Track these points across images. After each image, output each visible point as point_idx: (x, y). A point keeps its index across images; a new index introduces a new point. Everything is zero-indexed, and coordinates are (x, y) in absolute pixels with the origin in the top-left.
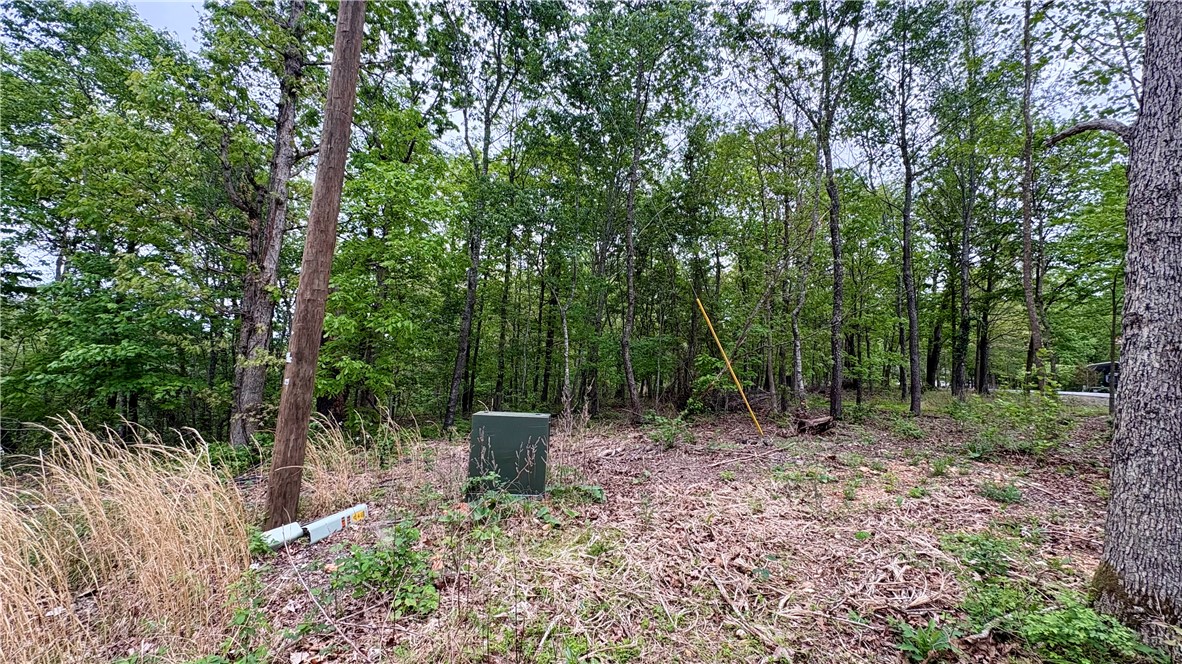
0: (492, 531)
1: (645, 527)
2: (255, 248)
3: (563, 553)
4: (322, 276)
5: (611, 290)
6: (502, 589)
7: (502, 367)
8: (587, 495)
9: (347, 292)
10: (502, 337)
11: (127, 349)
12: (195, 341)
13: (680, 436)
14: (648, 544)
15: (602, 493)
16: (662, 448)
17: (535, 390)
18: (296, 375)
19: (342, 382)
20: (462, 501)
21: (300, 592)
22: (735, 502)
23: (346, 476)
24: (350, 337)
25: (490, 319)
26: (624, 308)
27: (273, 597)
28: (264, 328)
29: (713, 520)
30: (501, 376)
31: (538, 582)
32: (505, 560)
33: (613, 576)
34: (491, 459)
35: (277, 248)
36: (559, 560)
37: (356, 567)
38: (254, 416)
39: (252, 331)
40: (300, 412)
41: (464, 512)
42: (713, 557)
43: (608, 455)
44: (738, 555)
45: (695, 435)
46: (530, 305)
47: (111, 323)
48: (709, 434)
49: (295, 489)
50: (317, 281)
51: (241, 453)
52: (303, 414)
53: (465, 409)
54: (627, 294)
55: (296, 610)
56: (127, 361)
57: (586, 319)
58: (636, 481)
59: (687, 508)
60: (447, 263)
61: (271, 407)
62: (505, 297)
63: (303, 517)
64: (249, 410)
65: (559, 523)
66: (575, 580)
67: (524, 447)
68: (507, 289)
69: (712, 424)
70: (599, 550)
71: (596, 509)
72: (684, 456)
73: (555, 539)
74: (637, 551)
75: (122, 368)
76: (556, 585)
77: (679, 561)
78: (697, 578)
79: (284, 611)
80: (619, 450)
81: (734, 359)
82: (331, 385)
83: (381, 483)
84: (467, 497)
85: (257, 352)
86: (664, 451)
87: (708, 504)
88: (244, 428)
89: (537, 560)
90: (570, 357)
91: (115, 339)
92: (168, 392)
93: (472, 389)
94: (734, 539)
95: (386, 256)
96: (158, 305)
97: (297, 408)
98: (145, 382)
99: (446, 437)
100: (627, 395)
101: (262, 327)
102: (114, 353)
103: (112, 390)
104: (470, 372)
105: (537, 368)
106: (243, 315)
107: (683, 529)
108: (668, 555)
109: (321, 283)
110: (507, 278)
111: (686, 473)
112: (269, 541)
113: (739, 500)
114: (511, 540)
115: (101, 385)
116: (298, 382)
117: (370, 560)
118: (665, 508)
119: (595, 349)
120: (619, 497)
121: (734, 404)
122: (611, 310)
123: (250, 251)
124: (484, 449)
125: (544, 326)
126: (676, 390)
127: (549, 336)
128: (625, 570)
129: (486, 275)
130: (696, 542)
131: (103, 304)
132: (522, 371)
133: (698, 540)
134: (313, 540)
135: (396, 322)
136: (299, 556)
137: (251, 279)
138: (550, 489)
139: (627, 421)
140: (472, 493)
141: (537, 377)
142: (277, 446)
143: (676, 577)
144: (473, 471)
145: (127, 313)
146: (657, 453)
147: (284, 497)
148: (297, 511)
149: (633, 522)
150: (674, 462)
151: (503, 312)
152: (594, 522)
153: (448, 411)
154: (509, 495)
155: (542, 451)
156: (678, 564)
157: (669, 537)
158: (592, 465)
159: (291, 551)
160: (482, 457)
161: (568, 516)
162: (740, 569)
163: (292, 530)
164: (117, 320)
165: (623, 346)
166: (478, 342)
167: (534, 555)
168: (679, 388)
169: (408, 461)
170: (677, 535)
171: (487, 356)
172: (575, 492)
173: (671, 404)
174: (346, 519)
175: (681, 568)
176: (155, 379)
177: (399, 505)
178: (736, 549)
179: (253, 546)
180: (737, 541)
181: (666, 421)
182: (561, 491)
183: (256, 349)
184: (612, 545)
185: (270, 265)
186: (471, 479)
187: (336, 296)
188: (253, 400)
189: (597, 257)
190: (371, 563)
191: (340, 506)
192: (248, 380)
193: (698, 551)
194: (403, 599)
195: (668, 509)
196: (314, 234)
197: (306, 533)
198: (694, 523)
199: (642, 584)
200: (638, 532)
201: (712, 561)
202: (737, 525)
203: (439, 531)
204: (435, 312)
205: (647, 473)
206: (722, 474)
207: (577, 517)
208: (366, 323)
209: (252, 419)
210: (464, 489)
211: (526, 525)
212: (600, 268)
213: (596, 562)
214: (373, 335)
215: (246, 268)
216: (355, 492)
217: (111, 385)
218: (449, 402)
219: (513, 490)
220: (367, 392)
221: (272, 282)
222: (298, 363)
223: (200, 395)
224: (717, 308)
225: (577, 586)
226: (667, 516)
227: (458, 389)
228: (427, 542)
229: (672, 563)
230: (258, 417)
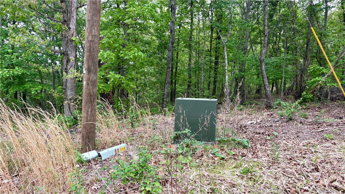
0: (188, 159)
1: (274, 161)
2: (65, 19)
3: (226, 172)
4: (96, 27)
5: (253, 30)
6: (194, 187)
7: (190, 77)
8: (239, 143)
9: (110, 39)
10: (190, 60)
11: (18, 71)
12: (45, 66)
13: (297, 114)
14: (276, 171)
15: (248, 143)
16: (285, 120)
17: (209, 89)
18: (88, 79)
19: (111, 85)
20: (172, 144)
21: (99, 181)
22: (334, 151)
23: (116, 130)
24: (113, 62)
25: (183, 51)
26: (261, 40)
27: (88, 182)
28: (73, 59)
29: (319, 161)
30: (190, 82)
31: (213, 185)
32: (195, 173)
33: (255, 186)
34: (186, 122)
35: (75, 17)
36: (224, 175)
37: (122, 170)
38: (73, 102)
39: (68, 61)
40: (92, 97)
41: (173, 149)
42: (318, 180)
43: (251, 124)
44: (335, 180)
45: (307, 113)
46: (205, 42)
47: (10, 59)
48: (316, 113)
49: (93, 135)
50: (94, 31)
51: (69, 119)
52: (93, 99)
53: (171, 100)
54: (263, 32)
55: (98, 188)
56: (18, 77)
57: (238, 48)
58: (269, 138)
59: (301, 153)
60: (158, 19)
61: (80, 98)
62: (191, 37)
63: (98, 148)
64: (70, 99)
65: (224, 157)
66: (234, 186)
67: (203, 116)
68: (191, 32)
69: (319, 108)
70: (247, 171)
71: (245, 151)
72: (299, 125)
73: (222, 165)
74: (269, 174)
75: (17, 80)
76: (223, 187)
77: (296, 181)
78: (308, 191)
79: (93, 188)
80: (259, 121)
81: (335, 67)
82: (106, 87)
83: (132, 134)
84: (174, 142)
85: (71, 71)
86: (286, 122)
87: (315, 152)
88: (69, 108)
89: (212, 175)
90: (229, 71)
91: (13, 66)
92: (37, 91)
93: (175, 89)
94: (333, 171)
95: (127, 17)
96: (28, 50)
97: (91, 96)
98: (27, 86)
99: (164, 113)
100: (263, 92)
101: (72, 58)
102: (13, 73)
103: (15, 90)
104: (174, 81)
105: (210, 77)
106: (63, 53)
107: (299, 164)
108: (289, 177)
109: (96, 31)
110: (191, 26)
111: (300, 135)
112: (84, 157)
113: (336, 150)
114: (198, 164)
115: (10, 88)
116: (89, 83)
117: (128, 168)
118: (286, 152)
119: (243, 65)
120: (258, 146)
121: (334, 96)
122: (254, 42)
123: (63, 20)
124: (182, 117)
125: (213, 53)
126: (294, 88)
127: (216, 59)
128: (262, 183)
129: (180, 26)
130: (307, 172)
131: (6, 50)
132: (201, 79)
133: (309, 170)
134: (103, 159)
135: (135, 53)
136: (97, 166)
137: (65, 35)
138: (218, 139)
139: (263, 106)
140: (177, 139)
141: (210, 82)
142: (83, 114)
143: (294, 189)
144: (177, 128)
145: (16, 54)
146: (282, 123)
147: (89, 139)
148: (95, 145)
149: (267, 159)
150: (292, 128)
151: (190, 47)
152: (244, 158)
153: (163, 100)
154: (196, 141)
155: (213, 119)
156: (296, 182)
157: (289, 168)
158: (242, 129)
159: (94, 163)
160: (181, 121)
161: (229, 154)
162: (336, 188)
163: (93, 154)
164: (12, 57)
165: (261, 62)
166: (177, 64)
167: (210, 172)
168: (297, 87)
169: (144, 125)
170: (295, 167)
171: (182, 72)
172: (232, 142)
173: (291, 96)
174: (117, 150)
175: (297, 185)
176: (31, 85)
177: (141, 145)
178: (333, 177)
179: (77, 159)
180: (335, 173)
181: (288, 104)
182: (224, 141)
183: (71, 69)
184: (254, 170)
185: (73, 26)
186: (176, 132)
187: (104, 41)
188: (72, 94)
189: (244, 10)
190: (129, 169)
191: (114, 144)
192: (69, 85)
193: (308, 176)
194: (145, 187)
195: (289, 153)
196: (90, 5)
197: (99, 156)
198: (306, 162)
199: (273, 191)
200: (270, 164)
201: (317, 182)
202: (335, 164)
203: (161, 158)
204: (154, 48)
205: (276, 134)
206: (325, 135)
207: (234, 155)
208: (119, 54)
209: (72, 104)
210: (172, 138)
211: (205, 157)
212: (246, 16)
213: (245, 178)
214: (124, 61)
215: (62, 29)
216: (120, 138)
217: (14, 88)
218: (163, 96)
219: (198, 138)
220: (123, 90)
221: (74, 35)
222: (89, 73)
223: (50, 92)
224: (325, 35)
225: (235, 189)
226: (288, 157)
227: (168, 90)
228: (155, 163)
229: (292, 182)
230: (75, 102)
